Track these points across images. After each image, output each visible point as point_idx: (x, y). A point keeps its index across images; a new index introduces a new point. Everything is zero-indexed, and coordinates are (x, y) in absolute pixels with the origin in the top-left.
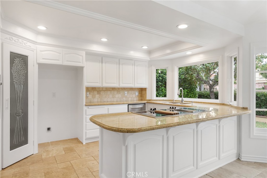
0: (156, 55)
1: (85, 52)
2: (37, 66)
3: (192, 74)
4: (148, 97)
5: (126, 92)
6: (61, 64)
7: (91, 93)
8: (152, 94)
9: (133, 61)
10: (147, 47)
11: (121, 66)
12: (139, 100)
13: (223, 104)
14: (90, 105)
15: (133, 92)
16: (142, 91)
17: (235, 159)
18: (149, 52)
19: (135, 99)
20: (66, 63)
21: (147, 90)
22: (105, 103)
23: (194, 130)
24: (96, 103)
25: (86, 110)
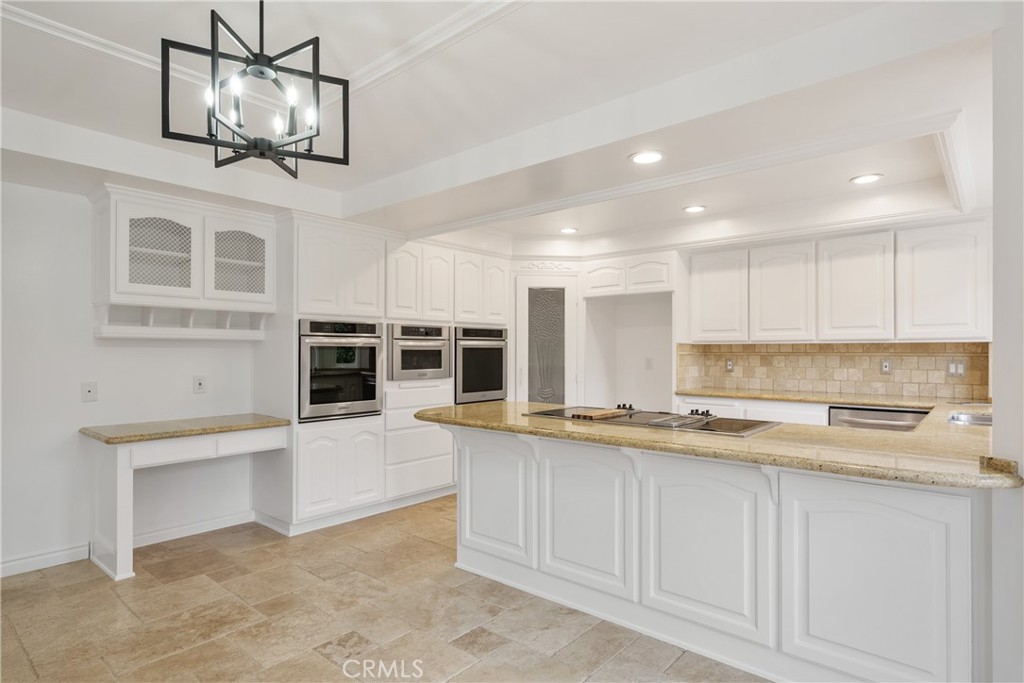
1: (675, 253)
2: (583, 304)
6: (623, 292)
7: (741, 363)
10: (875, 178)
15: (927, 361)
20: (633, 289)
21: (992, 351)
25: (678, 406)
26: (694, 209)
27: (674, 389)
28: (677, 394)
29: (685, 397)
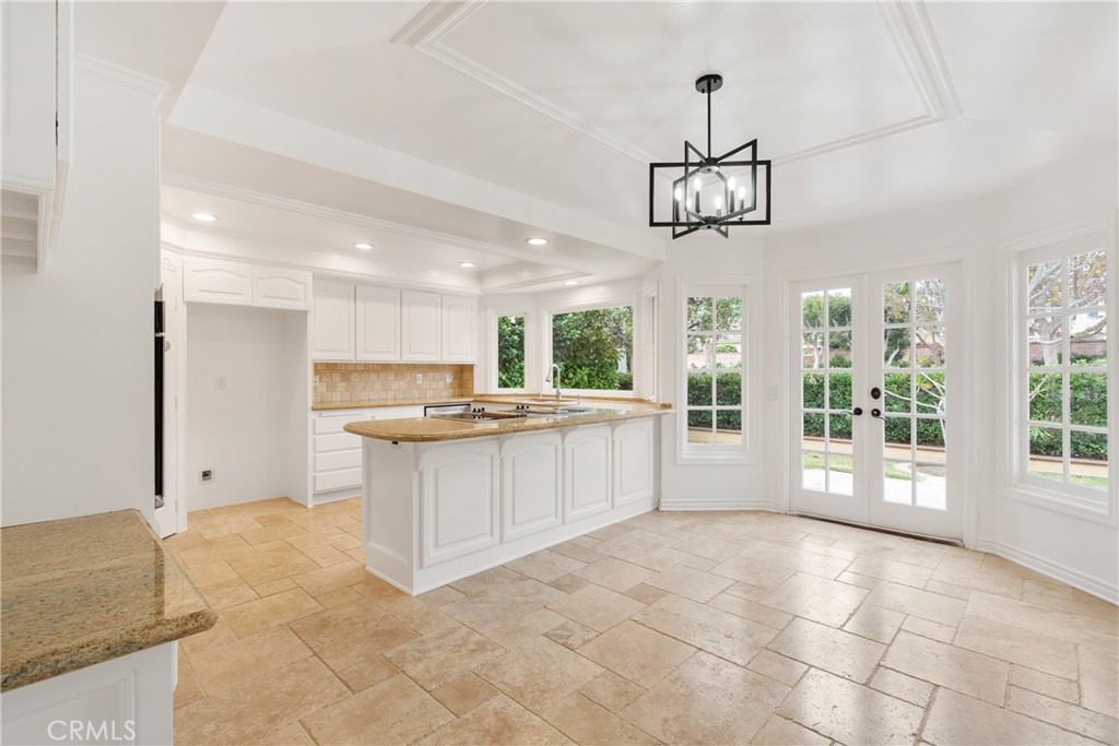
0: (497, 283)
1: (310, 274)
2: (183, 310)
3: (601, 328)
4: (478, 389)
5: (420, 376)
6: (249, 304)
7: (324, 379)
8: (487, 380)
9: (438, 297)
10: (471, 265)
11: (405, 308)
12: (454, 396)
13: (640, 401)
14: (325, 409)
15: (437, 375)
16: (463, 373)
17: (649, 509)
18: (480, 275)
19: (445, 394)
20: (261, 302)
21: (475, 369)
22: (363, 404)
23: (556, 447)
24: (339, 404)
25: (314, 421)
26: (364, 246)
27: (310, 405)
28: (313, 409)
29: (319, 412)
